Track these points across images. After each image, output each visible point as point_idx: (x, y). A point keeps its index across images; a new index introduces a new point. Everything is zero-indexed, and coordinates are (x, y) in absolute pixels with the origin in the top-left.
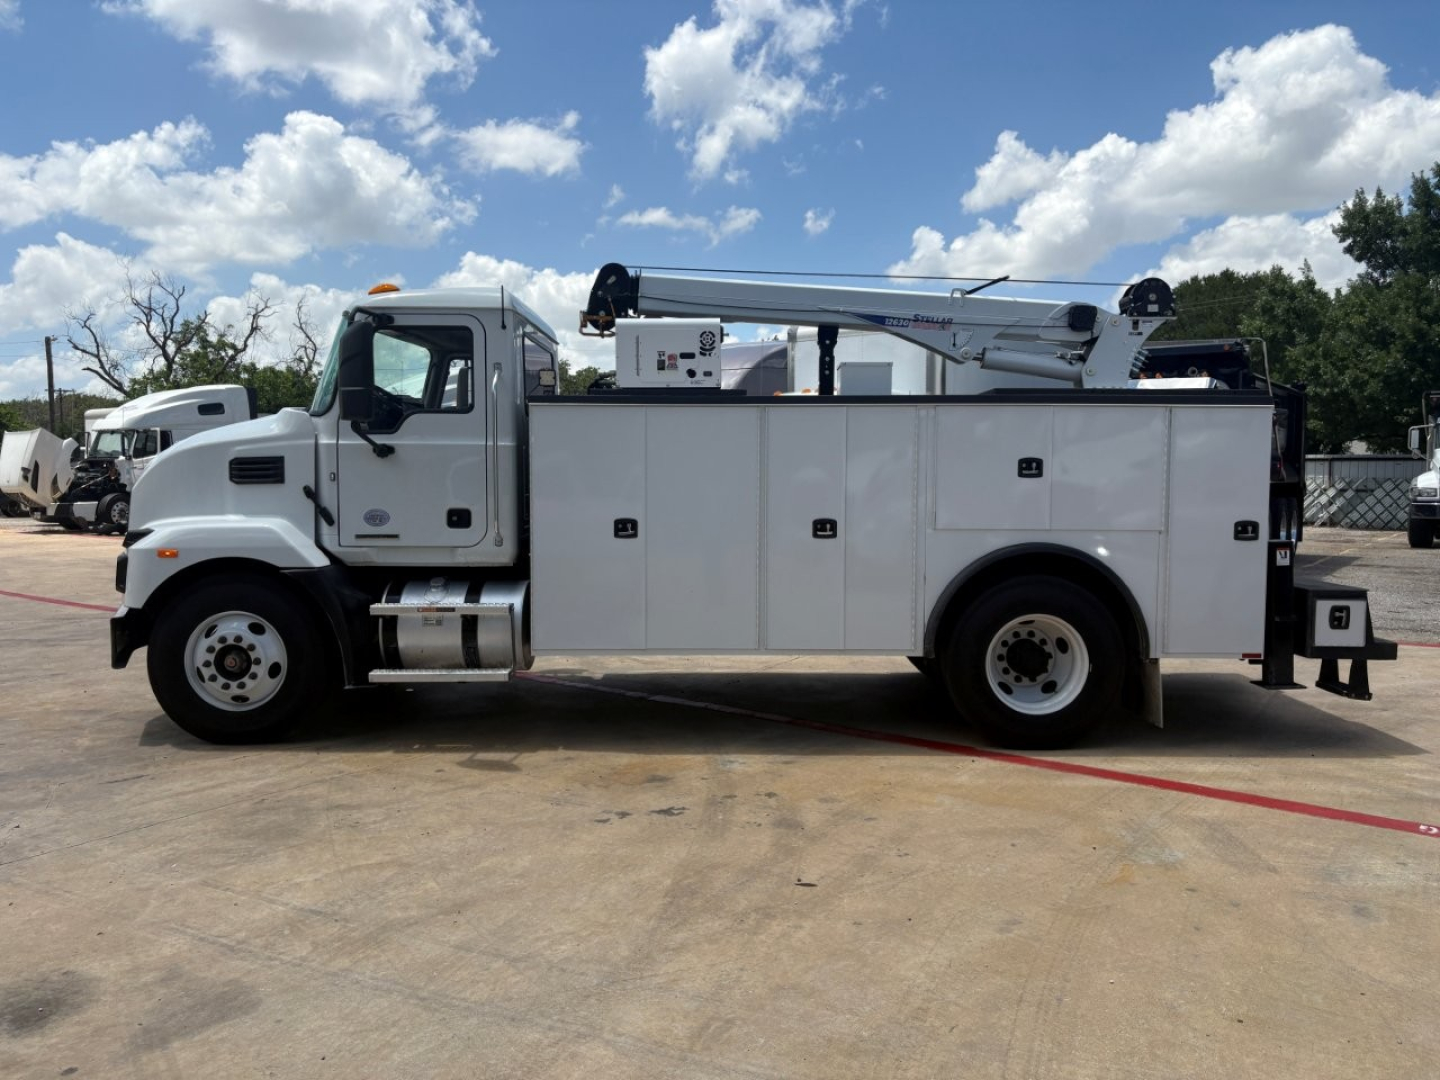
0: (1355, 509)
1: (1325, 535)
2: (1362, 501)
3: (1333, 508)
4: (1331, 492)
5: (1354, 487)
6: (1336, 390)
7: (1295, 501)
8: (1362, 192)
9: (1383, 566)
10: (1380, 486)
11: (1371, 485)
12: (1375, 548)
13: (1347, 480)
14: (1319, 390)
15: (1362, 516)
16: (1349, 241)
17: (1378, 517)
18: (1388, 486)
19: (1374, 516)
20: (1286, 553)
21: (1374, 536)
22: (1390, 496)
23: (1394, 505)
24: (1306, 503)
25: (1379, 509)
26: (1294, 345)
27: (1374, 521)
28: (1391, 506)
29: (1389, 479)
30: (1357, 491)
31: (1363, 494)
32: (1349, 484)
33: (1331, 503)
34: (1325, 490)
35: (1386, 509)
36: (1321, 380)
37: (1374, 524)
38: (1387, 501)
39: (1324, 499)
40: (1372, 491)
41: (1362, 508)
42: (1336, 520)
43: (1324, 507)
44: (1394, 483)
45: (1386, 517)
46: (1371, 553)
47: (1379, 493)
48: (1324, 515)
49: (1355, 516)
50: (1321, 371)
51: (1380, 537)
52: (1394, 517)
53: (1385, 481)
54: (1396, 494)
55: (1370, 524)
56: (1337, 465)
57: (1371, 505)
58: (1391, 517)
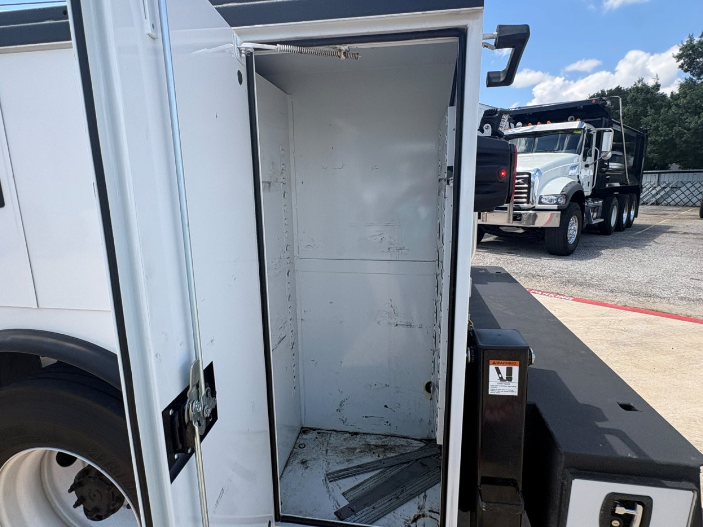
0: (670, 196)
1: (653, 210)
2: (674, 192)
3: (658, 196)
4: (658, 188)
5: (670, 186)
6: (666, 138)
7: (635, 196)
8: (692, 35)
9: (685, 233)
10: (685, 185)
11: (679, 185)
12: (680, 219)
13: (667, 183)
14: (657, 138)
15: (673, 200)
16: (682, 61)
17: (682, 200)
18: (689, 185)
19: (680, 200)
20: (509, 372)
21: (679, 211)
22: (689, 190)
23: (691, 194)
24: (641, 197)
25: (682, 196)
26: (646, 116)
27: (679, 202)
28: (689, 195)
29: (690, 182)
30: (672, 188)
31: (674, 189)
32: (668, 185)
33: (657, 194)
34: (655, 188)
35: (686, 196)
36: (659, 133)
37: (679, 204)
38: (687, 193)
39: (654, 192)
40: (680, 188)
41: (674, 196)
42: (659, 202)
43: (654, 196)
44: (692, 183)
45: (686, 200)
46: (677, 222)
47: (684, 189)
48: (654, 200)
49: (669, 200)
50: (660, 129)
51: (682, 211)
52: (690, 200)
53: (688, 183)
54: (692, 189)
55: (677, 204)
56: (662, 175)
57: (678, 194)
58: (688, 200)
